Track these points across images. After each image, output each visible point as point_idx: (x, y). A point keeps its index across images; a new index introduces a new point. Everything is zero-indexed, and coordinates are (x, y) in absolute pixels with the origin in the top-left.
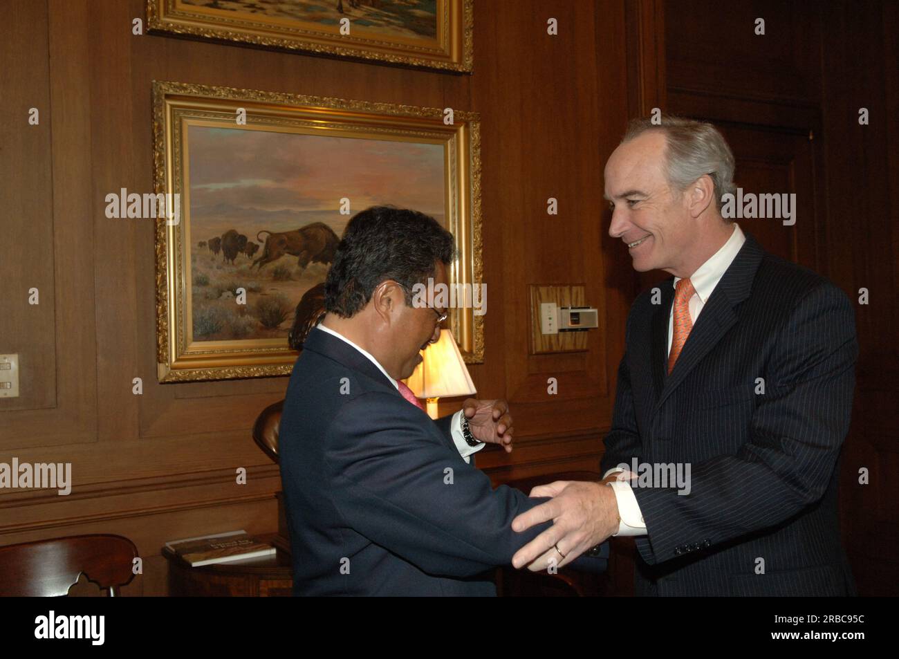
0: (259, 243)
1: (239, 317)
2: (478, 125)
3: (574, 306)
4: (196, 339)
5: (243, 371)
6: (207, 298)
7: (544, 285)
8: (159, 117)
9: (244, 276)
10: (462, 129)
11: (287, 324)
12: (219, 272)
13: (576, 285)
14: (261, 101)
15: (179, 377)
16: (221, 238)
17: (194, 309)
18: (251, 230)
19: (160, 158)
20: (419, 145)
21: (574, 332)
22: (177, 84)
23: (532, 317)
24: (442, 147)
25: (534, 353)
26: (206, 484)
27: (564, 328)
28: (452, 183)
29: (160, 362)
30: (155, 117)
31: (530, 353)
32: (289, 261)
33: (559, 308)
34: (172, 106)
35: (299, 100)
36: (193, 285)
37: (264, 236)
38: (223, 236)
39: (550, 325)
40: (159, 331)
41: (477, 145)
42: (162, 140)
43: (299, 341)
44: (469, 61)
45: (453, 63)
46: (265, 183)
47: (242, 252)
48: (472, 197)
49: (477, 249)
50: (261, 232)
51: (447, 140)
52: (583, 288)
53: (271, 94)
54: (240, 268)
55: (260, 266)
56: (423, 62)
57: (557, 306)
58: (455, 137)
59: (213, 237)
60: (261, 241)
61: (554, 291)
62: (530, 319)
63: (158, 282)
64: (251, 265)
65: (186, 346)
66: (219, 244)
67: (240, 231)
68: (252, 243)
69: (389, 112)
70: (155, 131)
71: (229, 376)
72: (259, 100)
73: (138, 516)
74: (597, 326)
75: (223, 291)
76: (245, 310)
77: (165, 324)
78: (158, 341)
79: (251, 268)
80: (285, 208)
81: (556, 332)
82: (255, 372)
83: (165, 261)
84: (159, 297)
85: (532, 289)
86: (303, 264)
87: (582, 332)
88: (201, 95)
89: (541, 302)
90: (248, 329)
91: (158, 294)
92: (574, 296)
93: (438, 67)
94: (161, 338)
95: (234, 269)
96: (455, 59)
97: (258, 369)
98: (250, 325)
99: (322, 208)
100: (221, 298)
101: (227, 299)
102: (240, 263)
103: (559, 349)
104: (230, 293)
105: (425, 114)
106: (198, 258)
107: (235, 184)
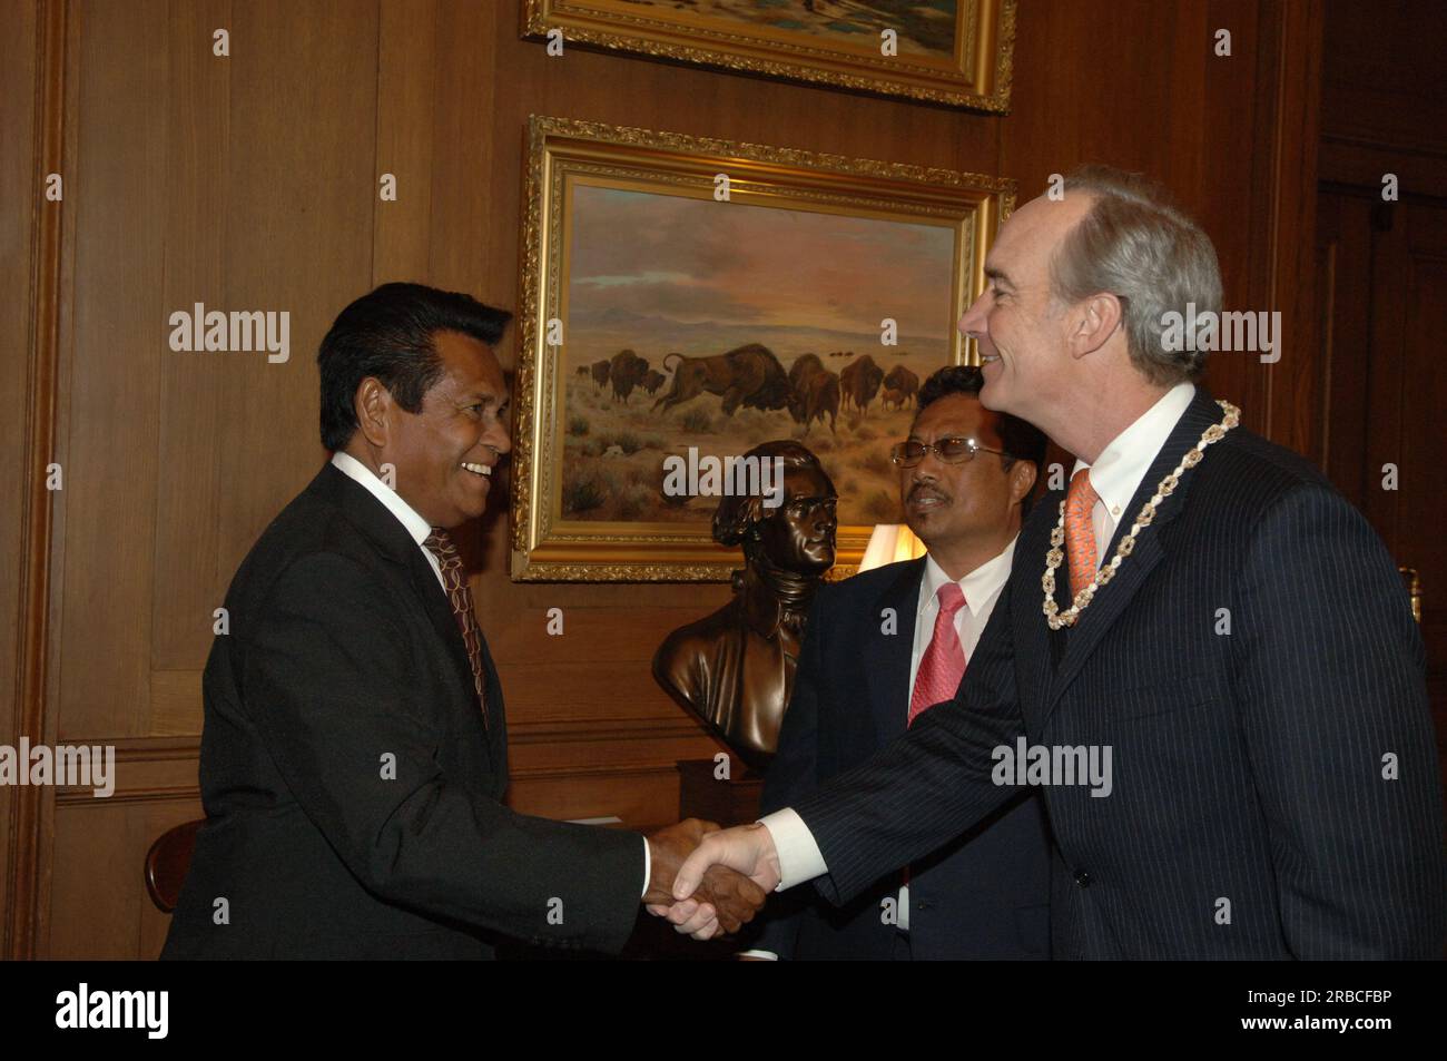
1: (630, 487)
2: (1014, 198)
4: (565, 517)
6: (584, 453)
8: (535, 172)
9: (639, 421)
10: (985, 204)
12: (605, 414)
15: (542, 574)
16: (610, 360)
17: (565, 470)
18: (658, 353)
19: (534, 235)
20: (916, 228)
22: (565, 120)
24: (953, 231)
28: (963, 291)
29: (515, 550)
30: (530, 171)
32: (708, 402)
34: (553, 154)
36: (566, 432)
37: (674, 362)
38: (613, 359)
40: (516, 502)
42: (536, 208)
43: (731, 531)
44: (1004, 94)
45: (979, 97)
46: (680, 279)
47: (640, 384)
50: (669, 355)
51: (962, 220)
54: (635, 411)
55: (666, 409)
56: (932, 95)
58: (974, 217)
59: (599, 360)
60: (669, 369)
63: (521, 427)
65: (550, 526)
66: (607, 370)
67: (639, 353)
68: (654, 372)
69: (876, 173)
70: (530, 194)
71: (614, 577)
75: (608, 445)
76: (640, 476)
77: (524, 490)
78: (515, 519)
79: (652, 411)
80: (705, 319)
82: (652, 573)
84: (520, 450)
86: (728, 409)
88: (598, 138)
90: (642, 506)
93: (956, 102)
94: (519, 513)
95: (627, 412)
96: (981, 90)
98: (645, 499)
99: (763, 322)
100: (606, 454)
101: (613, 457)
102: (637, 402)
104: (618, 449)
105: (932, 179)
106: (575, 392)
107: (636, 279)
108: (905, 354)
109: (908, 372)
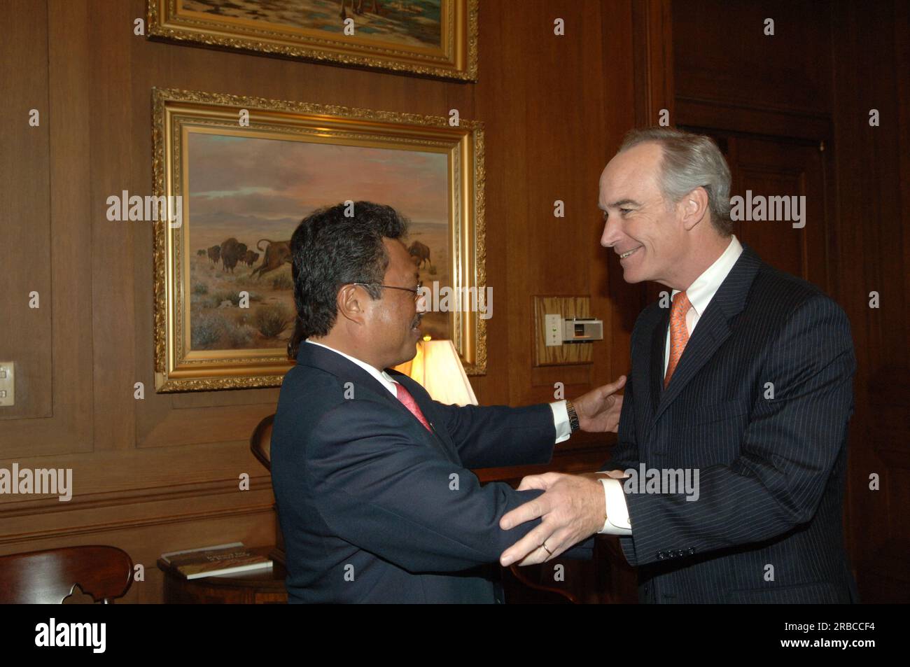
0: (259, 252)
1: (238, 326)
2: (482, 134)
3: (579, 318)
4: (194, 348)
5: (242, 381)
6: (205, 307)
7: (547, 296)
8: (159, 124)
9: (244, 284)
10: (466, 138)
11: (287, 334)
12: (219, 280)
13: (582, 296)
14: (263, 108)
15: (176, 387)
17: (192, 319)
18: (254, 239)
19: (160, 165)
20: (422, 154)
21: (578, 344)
22: (177, 90)
23: (536, 328)
24: (446, 156)
25: (538, 364)
26: (202, 495)
27: (568, 339)
28: (455, 193)
29: (157, 372)
30: (155, 124)
31: (534, 365)
33: (564, 320)
34: (172, 113)
35: (301, 108)
36: (191, 293)
37: (264, 245)
38: (223, 244)
39: (554, 336)
40: (156, 340)
41: (481, 154)
42: (162, 148)
44: (473, 69)
45: (457, 72)
46: (266, 191)
47: (242, 260)
48: (476, 206)
49: (480, 259)
50: (261, 240)
51: (451, 148)
52: (588, 299)
53: (272, 101)
54: (239, 277)
55: (260, 275)
56: (427, 70)
57: (562, 317)
58: (459, 146)
59: (213, 245)
60: (261, 250)
61: (559, 302)
62: (534, 330)
63: (157, 291)
64: (250, 274)
65: (184, 355)
66: (219, 252)
67: (240, 240)
68: (252, 252)
69: (391, 120)
70: (155, 138)
71: (228, 386)
72: (260, 107)
73: (133, 527)
74: (602, 338)
75: (222, 300)
76: (244, 319)
77: (162, 333)
78: (155, 351)
79: (251, 277)
80: (285, 216)
81: (561, 344)
82: (253, 381)
83: (163, 269)
84: (157, 306)
85: (536, 299)
87: (587, 344)
88: (201, 102)
89: (545, 314)
90: (247, 338)
91: (155, 302)
92: (579, 309)
93: (442, 75)
94: (158, 347)
95: (234, 278)
96: (459, 67)
97: (256, 379)
98: (249, 335)
100: (221, 306)
101: (225, 308)
102: (240, 272)
103: (563, 361)
104: (229, 302)
105: (428, 123)
106: (197, 268)
107: (236, 192)
108: (420, 234)
109: (422, 245)
